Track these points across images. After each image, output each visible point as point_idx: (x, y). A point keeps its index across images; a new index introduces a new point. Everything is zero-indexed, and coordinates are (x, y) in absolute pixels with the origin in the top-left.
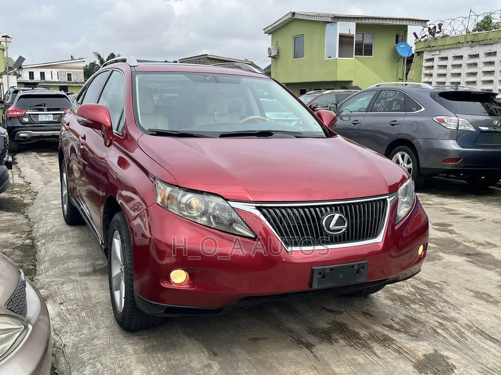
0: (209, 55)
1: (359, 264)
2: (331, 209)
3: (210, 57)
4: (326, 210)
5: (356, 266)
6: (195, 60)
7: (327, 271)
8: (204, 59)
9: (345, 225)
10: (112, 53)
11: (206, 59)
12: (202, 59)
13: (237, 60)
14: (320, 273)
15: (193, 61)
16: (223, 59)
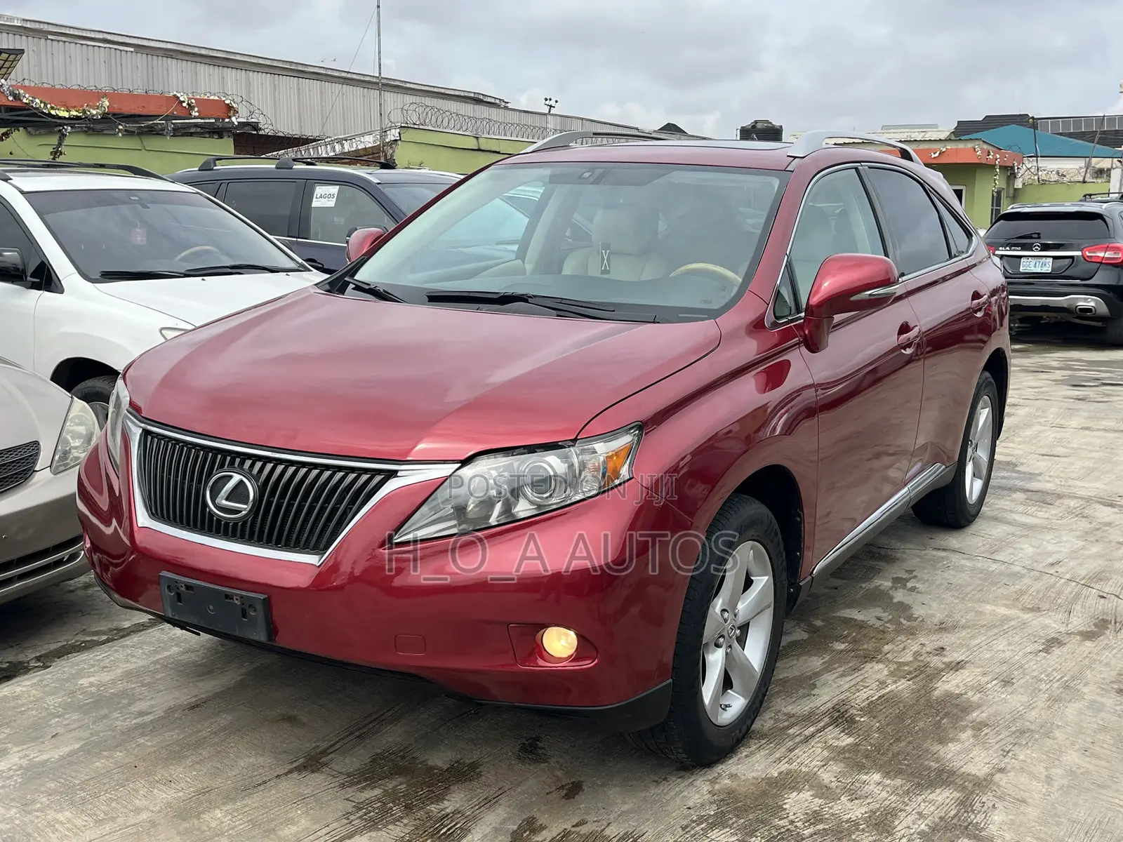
1: (242, 597)
5: (237, 599)
7: (182, 589)
9: (247, 505)
14: (170, 589)
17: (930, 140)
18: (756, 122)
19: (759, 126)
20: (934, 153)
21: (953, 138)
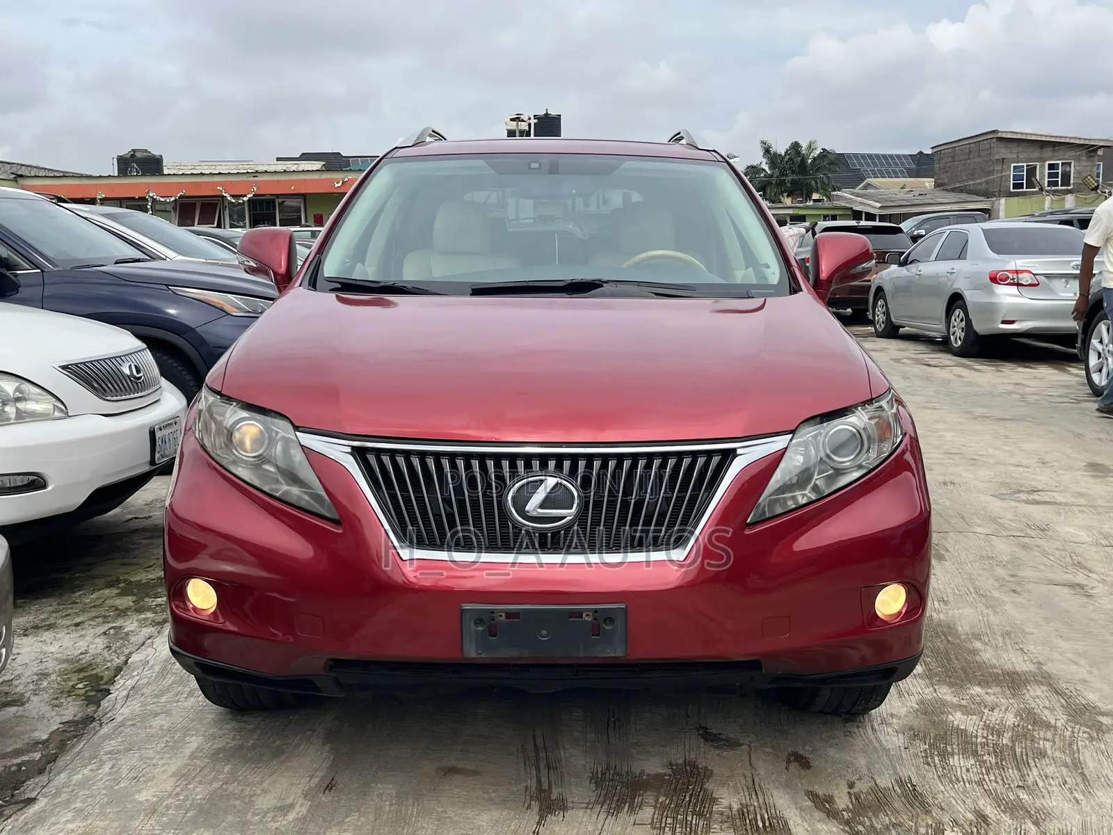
0: (1003, 132)
1: (596, 611)
2: (528, 466)
3: (1004, 135)
4: (513, 466)
5: (588, 615)
6: (968, 146)
7: (501, 618)
8: (989, 141)
9: (571, 509)
10: (796, 142)
11: (995, 140)
12: (985, 142)
13: (1075, 138)
14: (479, 621)
15: (964, 147)
16: (1039, 138)
17: (308, 171)
18: (134, 151)
19: (138, 155)
20: (337, 183)
21: (324, 169)
